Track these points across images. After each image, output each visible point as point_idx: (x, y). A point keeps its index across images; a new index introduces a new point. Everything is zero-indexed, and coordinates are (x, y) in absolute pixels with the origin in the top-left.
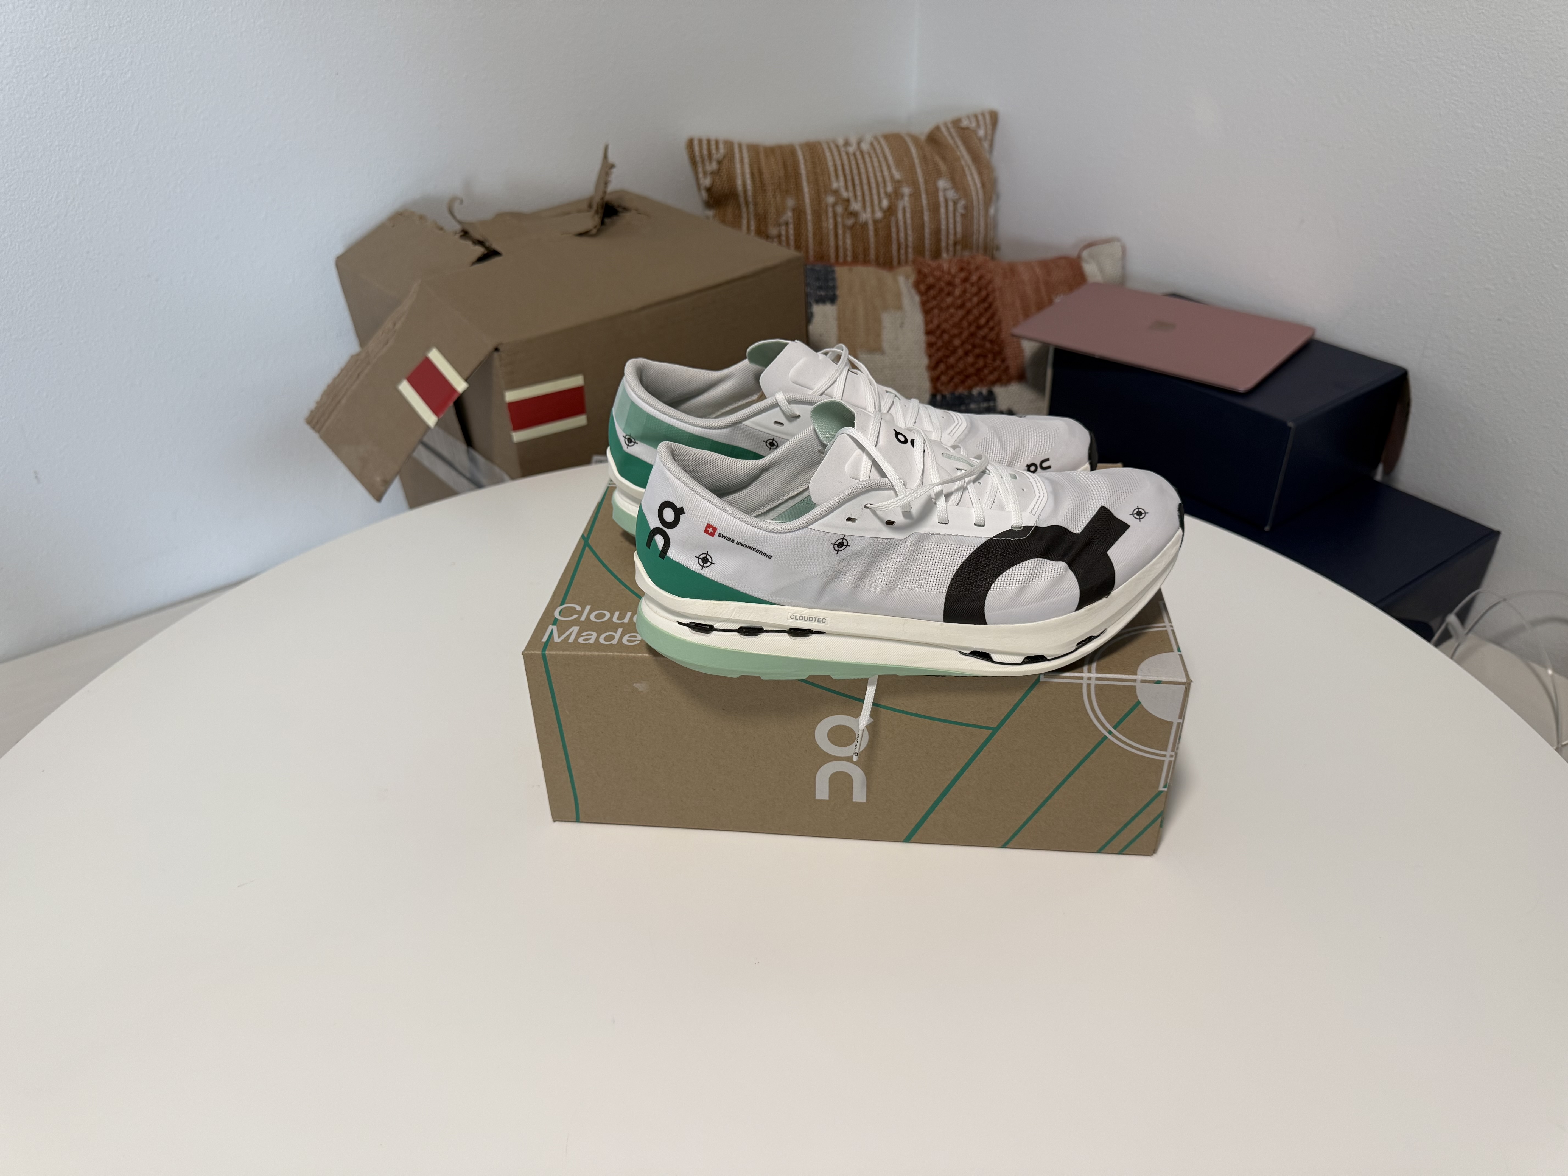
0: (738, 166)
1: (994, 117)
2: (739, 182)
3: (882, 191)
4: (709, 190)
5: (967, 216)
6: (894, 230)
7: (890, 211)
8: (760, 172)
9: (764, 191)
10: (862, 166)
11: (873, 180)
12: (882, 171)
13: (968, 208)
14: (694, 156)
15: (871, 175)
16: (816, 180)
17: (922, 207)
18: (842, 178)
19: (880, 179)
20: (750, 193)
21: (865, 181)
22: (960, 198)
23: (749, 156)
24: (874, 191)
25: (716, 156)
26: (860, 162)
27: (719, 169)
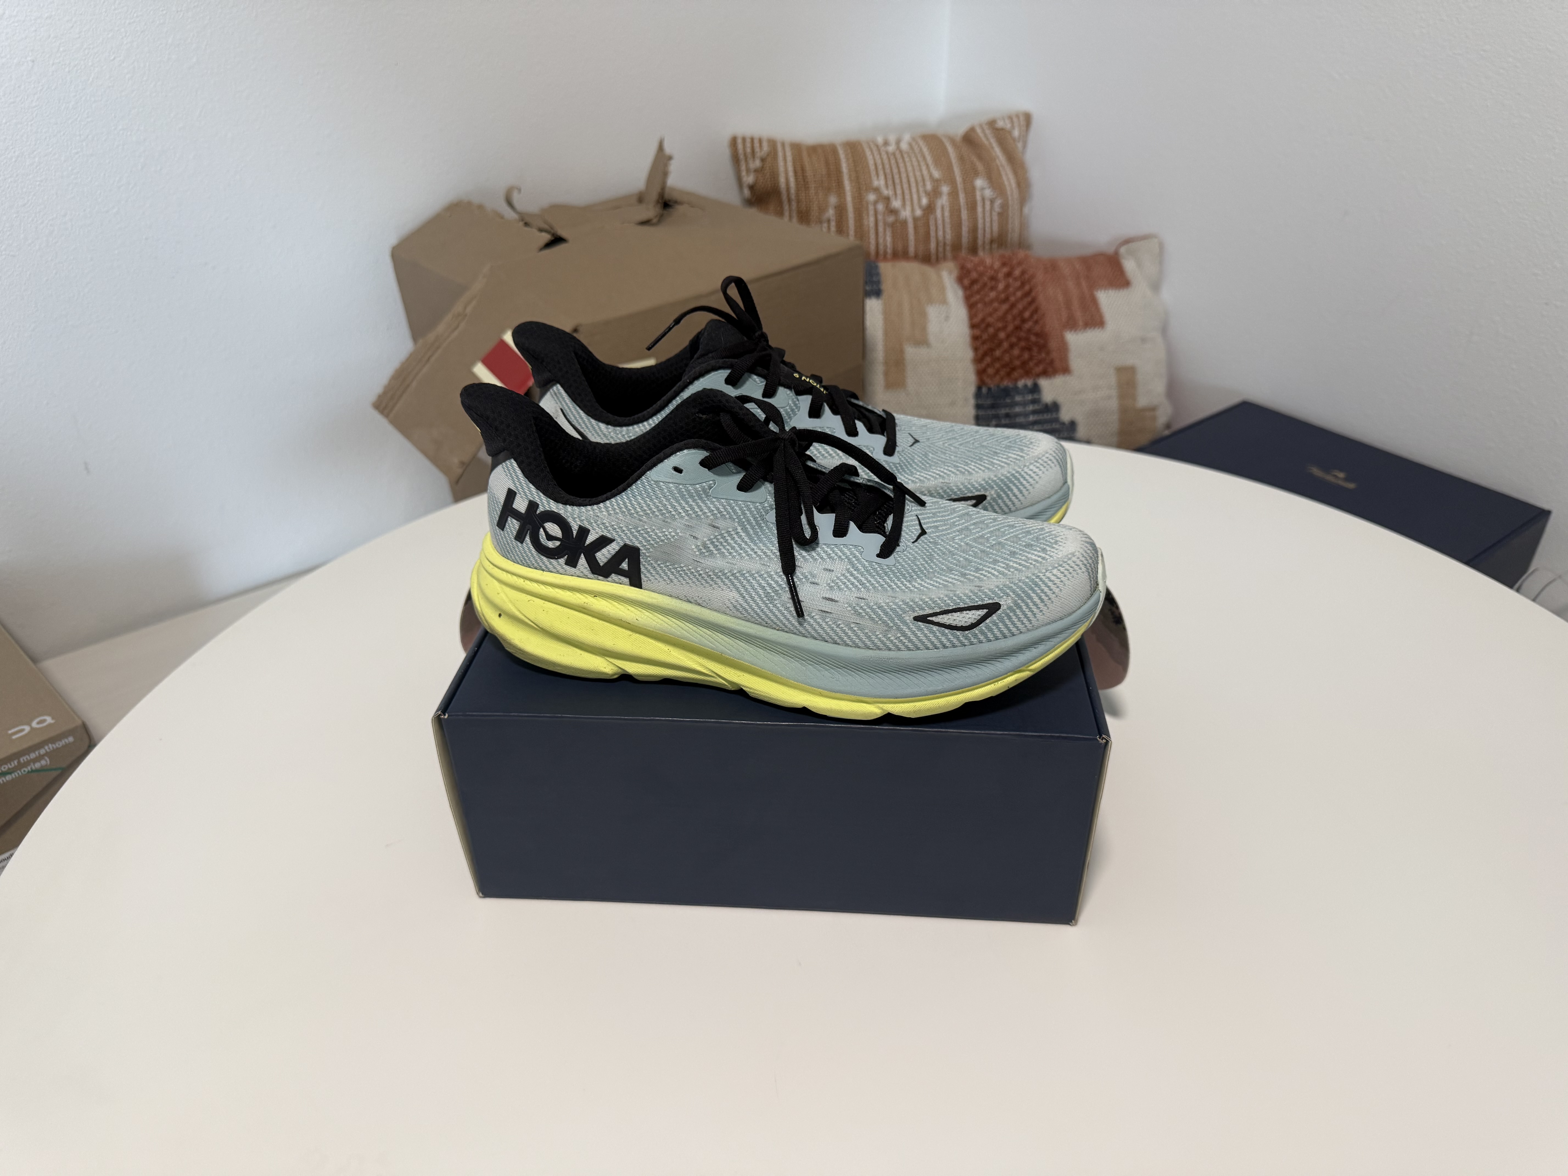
0: (781, 163)
1: (1028, 118)
2: (782, 180)
3: (921, 189)
4: (752, 188)
5: (1003, 215)
6: (932, 228)
7: (929, 209)
8: (803, 170)
9: (807, 188)
10: (901, 165)
11: (912, 180)
12: (921, 170)
13: (1005, 206)
14: (737, 154)
15: (911, 174)
16: (858, 178)
17: (960, 206)
18: (882, 177)
19: (919, 179)
20: (793, 191)
21: (904, 180)
22: (996, 198)
23: (792, 154)
24: (914, 190)
25: (759, 154)
26: (900, 161)
27: (763, 167)
